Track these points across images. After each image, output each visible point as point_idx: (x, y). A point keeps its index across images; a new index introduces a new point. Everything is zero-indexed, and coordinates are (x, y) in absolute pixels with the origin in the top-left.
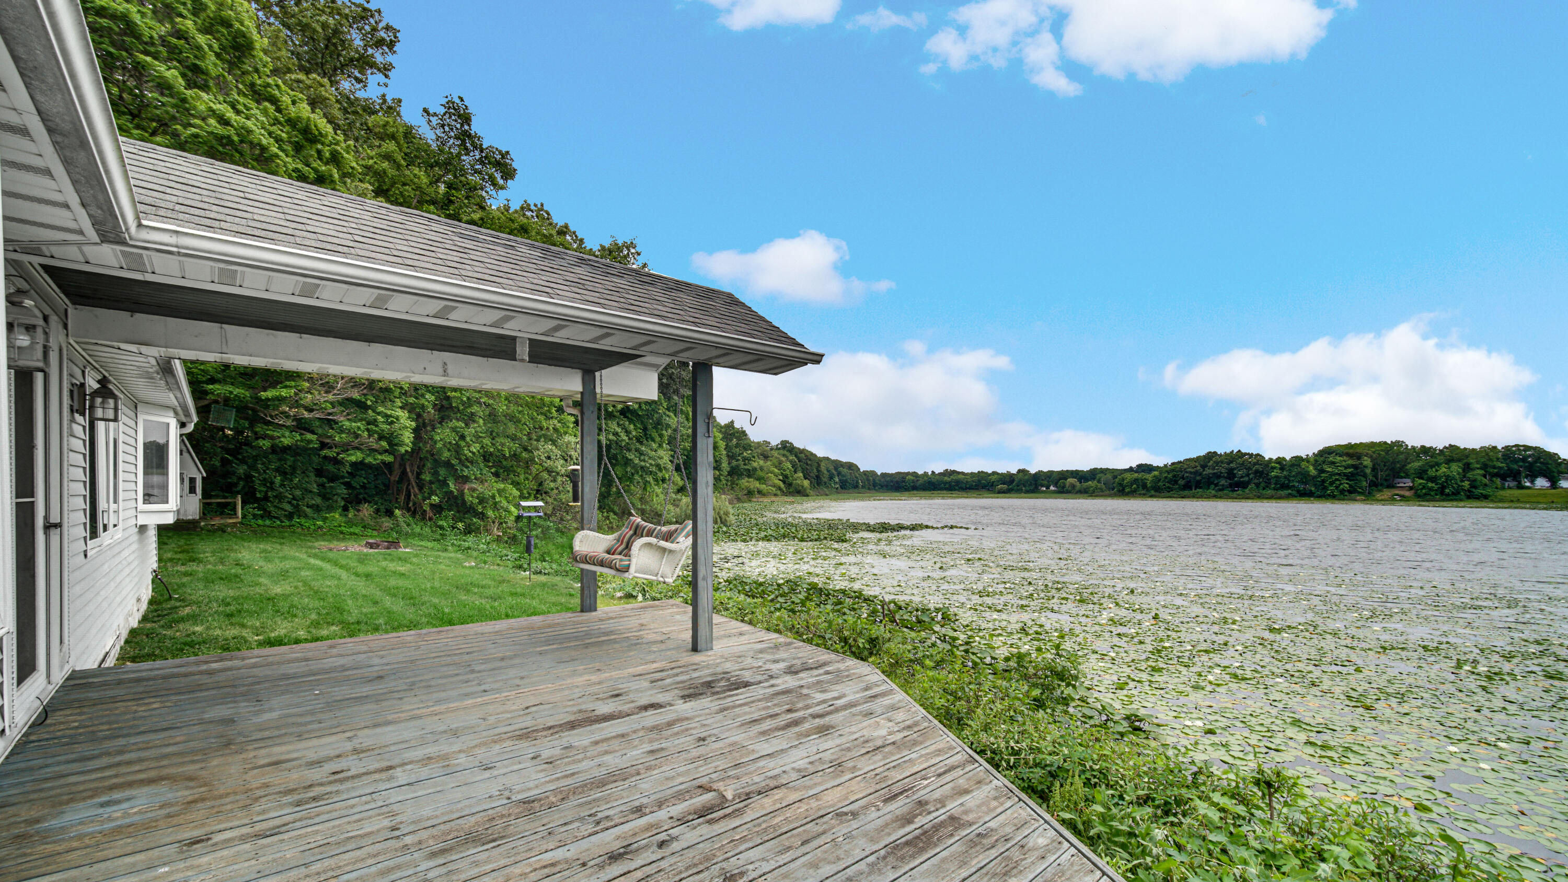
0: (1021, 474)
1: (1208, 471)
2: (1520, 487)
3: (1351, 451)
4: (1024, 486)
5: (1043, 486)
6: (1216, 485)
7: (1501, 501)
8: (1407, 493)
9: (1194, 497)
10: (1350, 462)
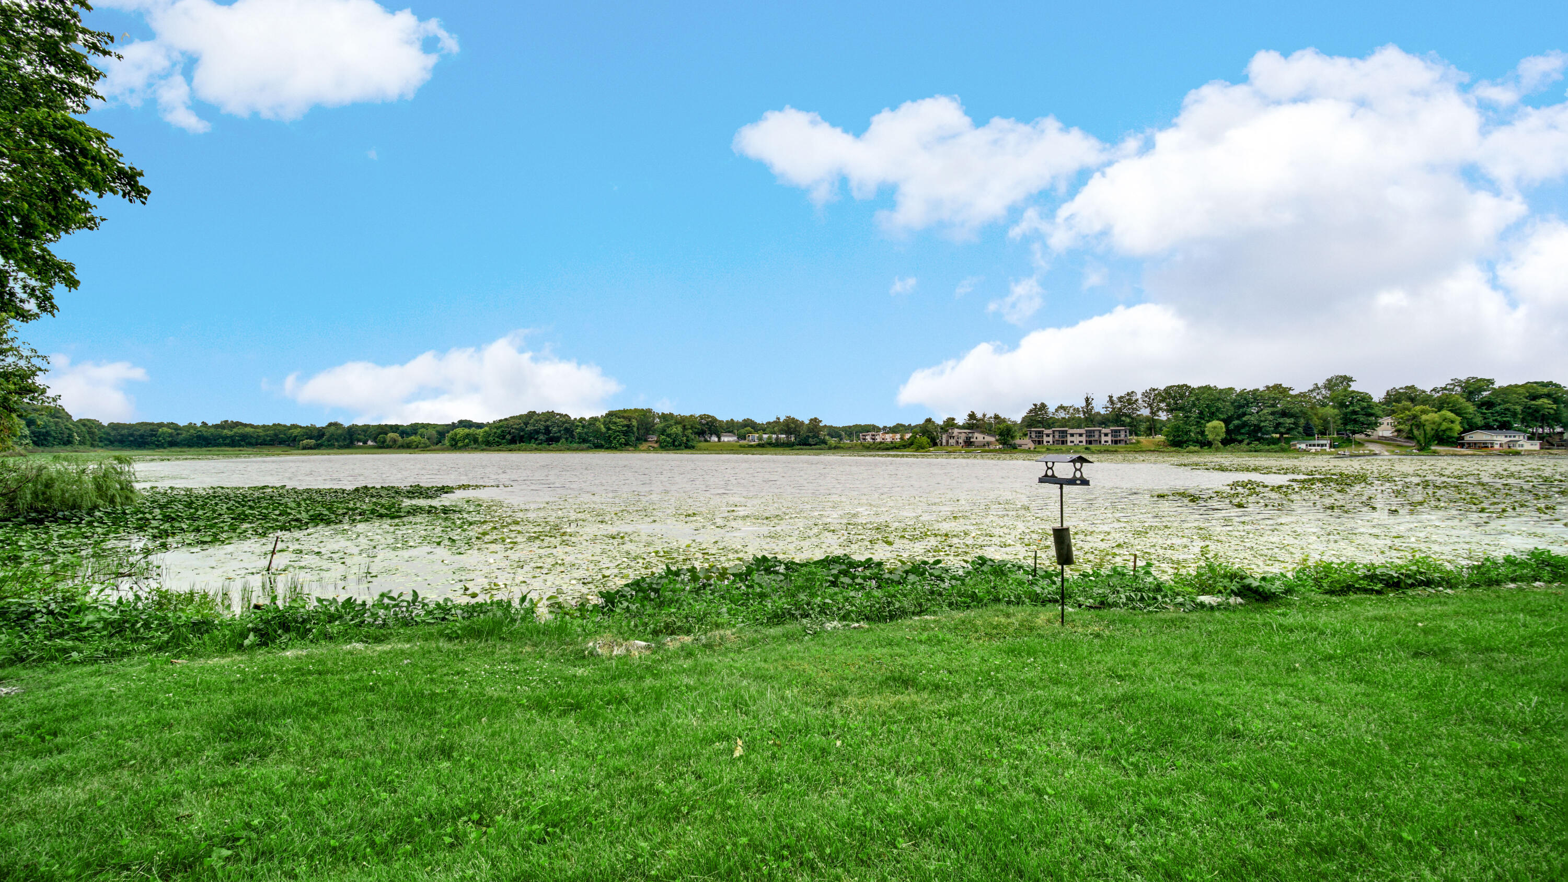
0: (333, 428)
1: (530, 428)
2: (706, 441)
3: (625, 415)
4: (337, 440)
5: (359, 441)
6: (536, 439)
7: (700, 450)
8: (656, 445)
9: (519, 450)
10: (625, 423)
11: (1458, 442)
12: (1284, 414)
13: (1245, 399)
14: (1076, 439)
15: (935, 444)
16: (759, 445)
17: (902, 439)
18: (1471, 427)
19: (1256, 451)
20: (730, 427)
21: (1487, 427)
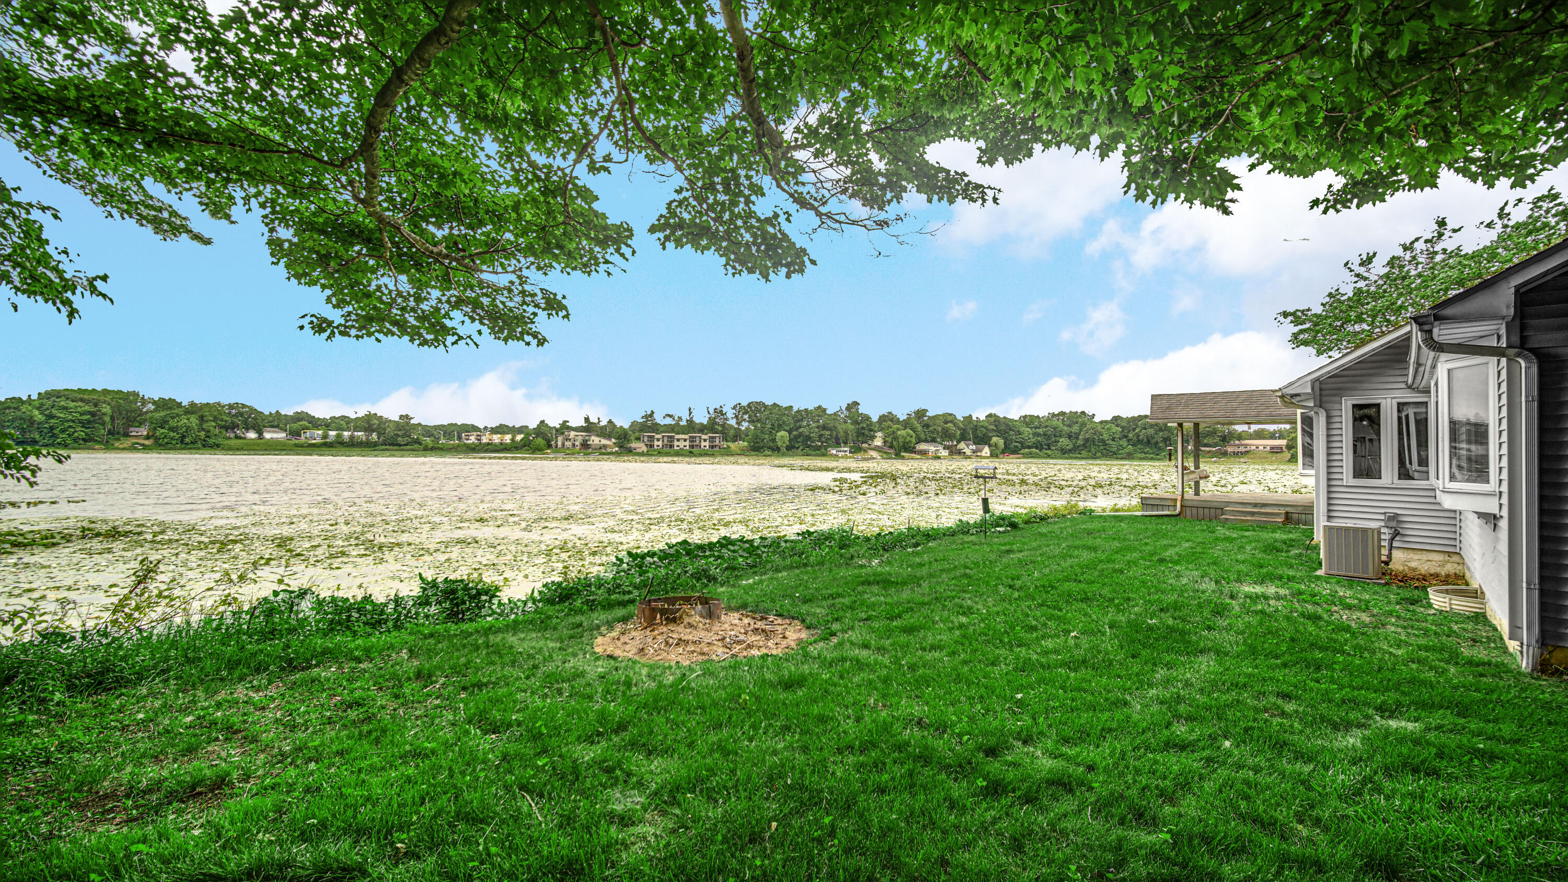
2: (238, 438)
3: (85, 397)
8: (147, 442)
10: (87, 408)
11: (912, 450)
14: (682, 444)
15: (550, 446)
16: (325, 445)
17: (513, 440)
18: (919, 441)
20: (277, 421)
21: (926, 441)
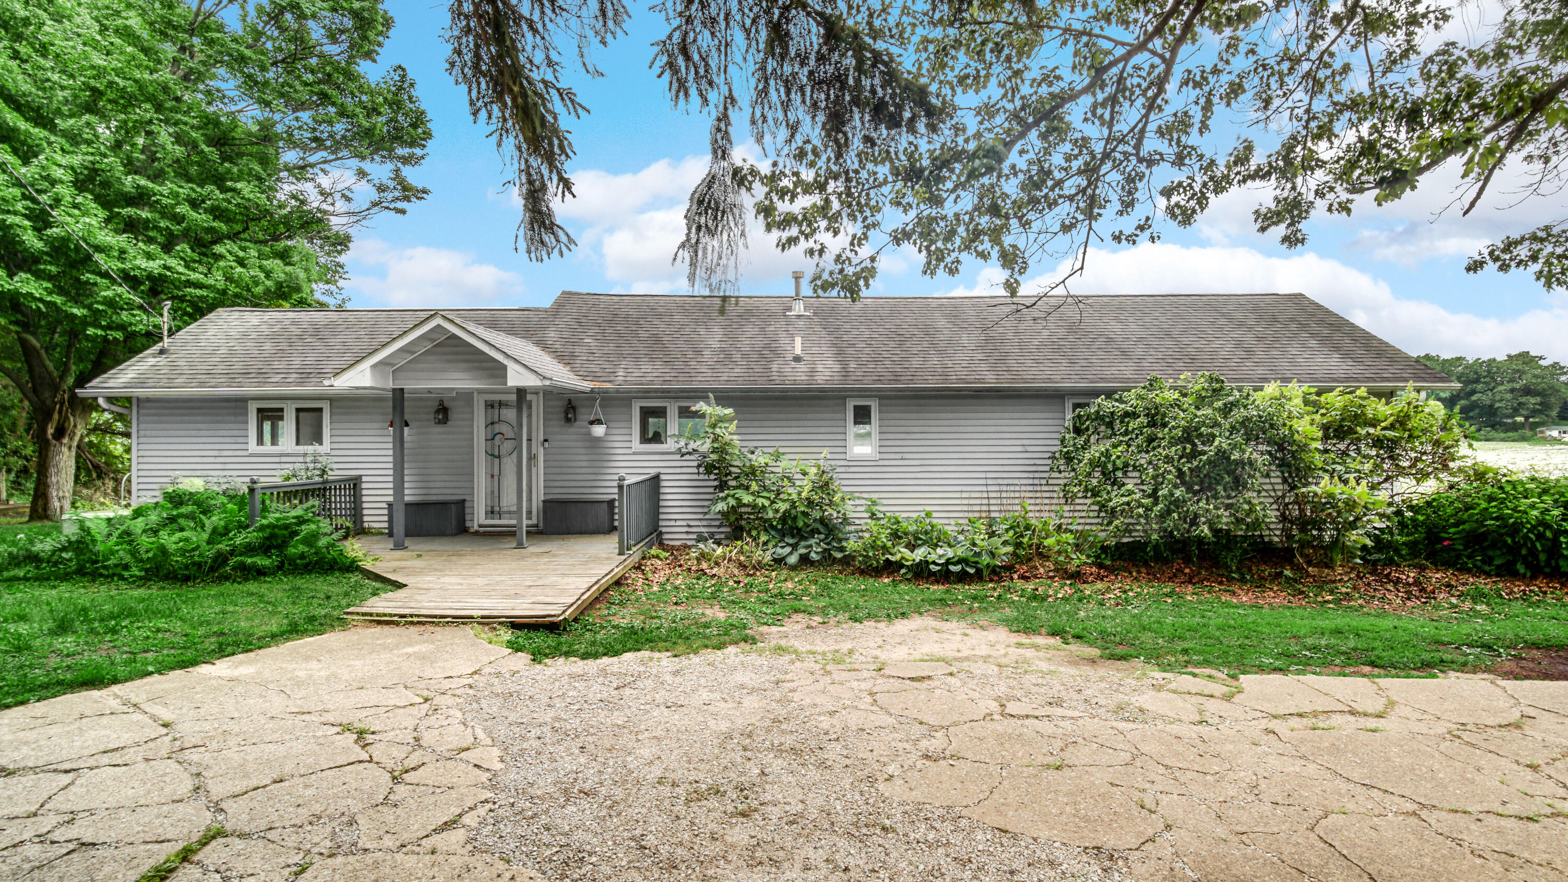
12: (1528, 391)
13: (1476, 373)
19: (1487, 440)
